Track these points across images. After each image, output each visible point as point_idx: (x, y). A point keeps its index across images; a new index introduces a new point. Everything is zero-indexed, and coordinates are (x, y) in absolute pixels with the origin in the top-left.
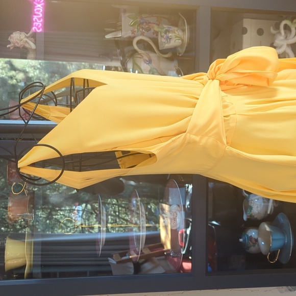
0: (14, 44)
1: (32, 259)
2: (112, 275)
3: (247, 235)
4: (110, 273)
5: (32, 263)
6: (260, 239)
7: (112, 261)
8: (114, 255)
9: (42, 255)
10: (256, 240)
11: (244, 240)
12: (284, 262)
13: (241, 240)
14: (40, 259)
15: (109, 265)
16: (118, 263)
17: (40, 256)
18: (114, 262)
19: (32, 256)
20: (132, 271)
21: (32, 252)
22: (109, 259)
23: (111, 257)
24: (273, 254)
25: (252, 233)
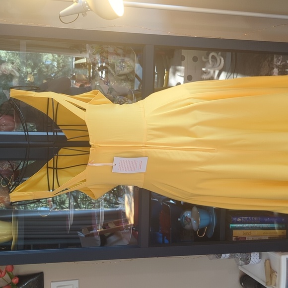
0: (3, 72)
1: (17, 233)
2: (81, 247)
3: (184, 216)
4: (79, 245)
5: (17, 236)
6: (192, 219)
7: (81, 235)
8: (83, 230)
9: (25, 229)
10: (190, 220)
11: (182, 220)
12: (209, 236)
13: (179, 219)
14: (23, 233)
15: (78, 238)
16: (86, 236)
17: (23, 230)
18: (83, 236)
19: (17, 230)
20: (99, 243)
21: (17, 227)
22: (78, 232)
23: (80, 231)
24: (202, 230)
25: (188, 214)
